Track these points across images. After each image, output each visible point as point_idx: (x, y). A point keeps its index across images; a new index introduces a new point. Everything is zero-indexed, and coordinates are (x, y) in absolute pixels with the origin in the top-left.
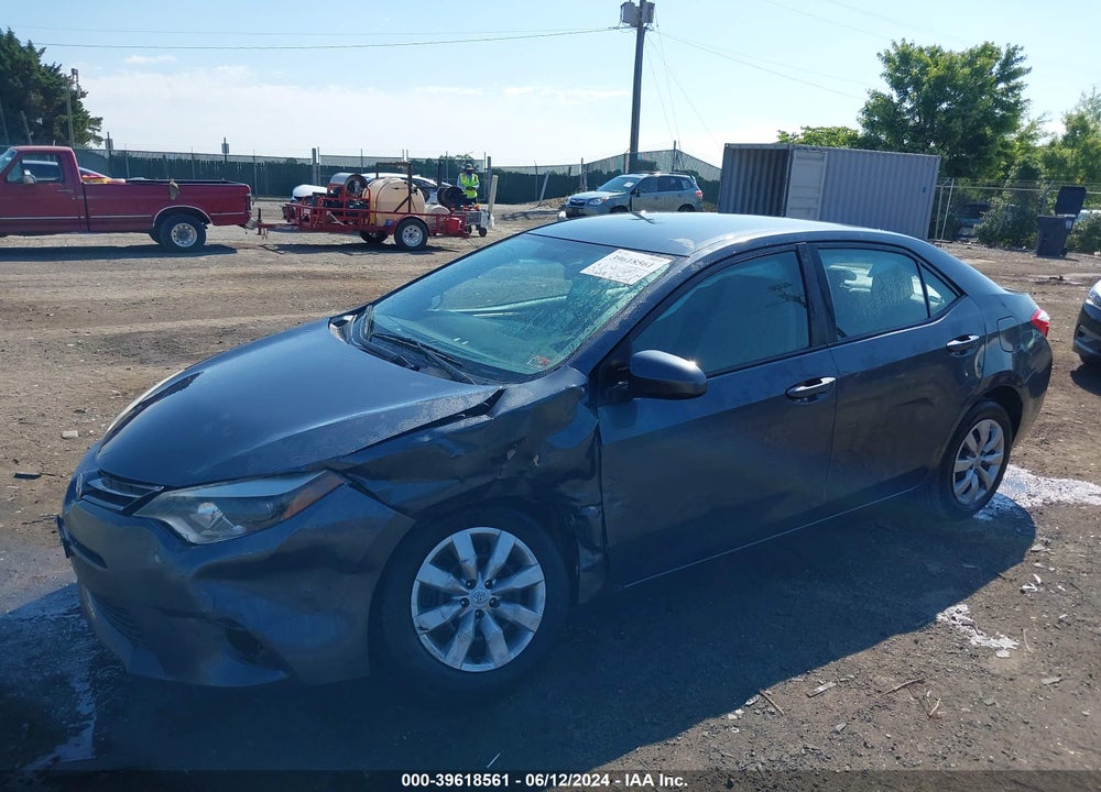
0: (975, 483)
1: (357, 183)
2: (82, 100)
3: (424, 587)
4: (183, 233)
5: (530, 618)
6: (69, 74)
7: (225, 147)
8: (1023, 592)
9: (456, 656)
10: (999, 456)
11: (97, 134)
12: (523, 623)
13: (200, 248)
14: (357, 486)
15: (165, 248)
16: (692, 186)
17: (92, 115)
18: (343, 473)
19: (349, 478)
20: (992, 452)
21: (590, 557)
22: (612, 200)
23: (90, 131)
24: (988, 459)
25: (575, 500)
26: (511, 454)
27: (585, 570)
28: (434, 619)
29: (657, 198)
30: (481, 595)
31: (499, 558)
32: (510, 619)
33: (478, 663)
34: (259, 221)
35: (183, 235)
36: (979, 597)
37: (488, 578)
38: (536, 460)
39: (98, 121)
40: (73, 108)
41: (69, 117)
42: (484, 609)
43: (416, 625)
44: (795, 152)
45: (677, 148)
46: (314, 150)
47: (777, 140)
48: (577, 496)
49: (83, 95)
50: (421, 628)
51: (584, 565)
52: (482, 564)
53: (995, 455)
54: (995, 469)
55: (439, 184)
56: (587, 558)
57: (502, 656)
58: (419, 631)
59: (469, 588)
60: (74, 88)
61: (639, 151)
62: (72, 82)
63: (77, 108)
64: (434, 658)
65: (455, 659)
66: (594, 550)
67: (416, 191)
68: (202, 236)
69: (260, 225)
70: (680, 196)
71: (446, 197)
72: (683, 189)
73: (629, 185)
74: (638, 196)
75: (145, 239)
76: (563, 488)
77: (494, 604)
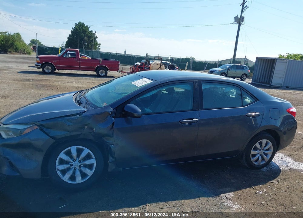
0: (260, 159)
1: (147, 63)
2: (96, 39)
3: (60, 159)
4: (102, 72)
5: (90, 173)
6: (94, 33)
7: (125, 52)
8: (256, 193)
9: (66, 178)
10: (271, 152)
11: (99, 47)
12: (87, 173)
13: (106, 76)
14: (41, 130)
15: (98, 76)
16: (247, 68)
17: (99, 43)
18: (38, 126)
19: (40, 127)
20: (268, 150)
21: (112, 159)
22: (222, 71)
23: (98, 47)
24: (266, 152)
25: (107, 142)
26: (86, 127)
27: (110, 163)
28: (61, 167)
29: (236, 71)
30: (76, 164)
31: (83, 155)
32: (83, 171)
33: (72, 181)
34: (122, 71)
35: (102, 73)
36: (240, 192)
37: (79, 160)
38: (94, 130)
39: (100, 44)
40: (94, 41)
41: (93, 43)
42: (77, 168)
43: (56, 168)
44: (277, 60)
45: (246, 58)
46: (146, 54)
47: (279, 57)
48: (108, 141)
49: (97, 38)
50: (58, 169)
51: (110, 161)
52: (78, 156)
53: (269, 151)
54: (270, 156)
55: (172, 64)
56: (111, 159)
57: (79, 181)
58: (57, 170)
59: (74, 161)
60: (95, 36)
61: (236, 58)
62: (95, 35)
63: (95, 41)
64: (60, 178)
65: (65, 179)
66: (113, 157)
67: (162, 65)
68: (106, 73)
69: (122, 72)
70: (243, 71)
71: (170, 67)
72: (244, 69)
73: (227, 67)
74: (230, 70)
75: (94, 73)
76: (104, 138)
77: (71, 165)
